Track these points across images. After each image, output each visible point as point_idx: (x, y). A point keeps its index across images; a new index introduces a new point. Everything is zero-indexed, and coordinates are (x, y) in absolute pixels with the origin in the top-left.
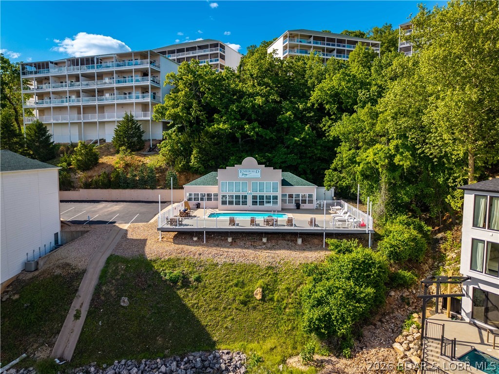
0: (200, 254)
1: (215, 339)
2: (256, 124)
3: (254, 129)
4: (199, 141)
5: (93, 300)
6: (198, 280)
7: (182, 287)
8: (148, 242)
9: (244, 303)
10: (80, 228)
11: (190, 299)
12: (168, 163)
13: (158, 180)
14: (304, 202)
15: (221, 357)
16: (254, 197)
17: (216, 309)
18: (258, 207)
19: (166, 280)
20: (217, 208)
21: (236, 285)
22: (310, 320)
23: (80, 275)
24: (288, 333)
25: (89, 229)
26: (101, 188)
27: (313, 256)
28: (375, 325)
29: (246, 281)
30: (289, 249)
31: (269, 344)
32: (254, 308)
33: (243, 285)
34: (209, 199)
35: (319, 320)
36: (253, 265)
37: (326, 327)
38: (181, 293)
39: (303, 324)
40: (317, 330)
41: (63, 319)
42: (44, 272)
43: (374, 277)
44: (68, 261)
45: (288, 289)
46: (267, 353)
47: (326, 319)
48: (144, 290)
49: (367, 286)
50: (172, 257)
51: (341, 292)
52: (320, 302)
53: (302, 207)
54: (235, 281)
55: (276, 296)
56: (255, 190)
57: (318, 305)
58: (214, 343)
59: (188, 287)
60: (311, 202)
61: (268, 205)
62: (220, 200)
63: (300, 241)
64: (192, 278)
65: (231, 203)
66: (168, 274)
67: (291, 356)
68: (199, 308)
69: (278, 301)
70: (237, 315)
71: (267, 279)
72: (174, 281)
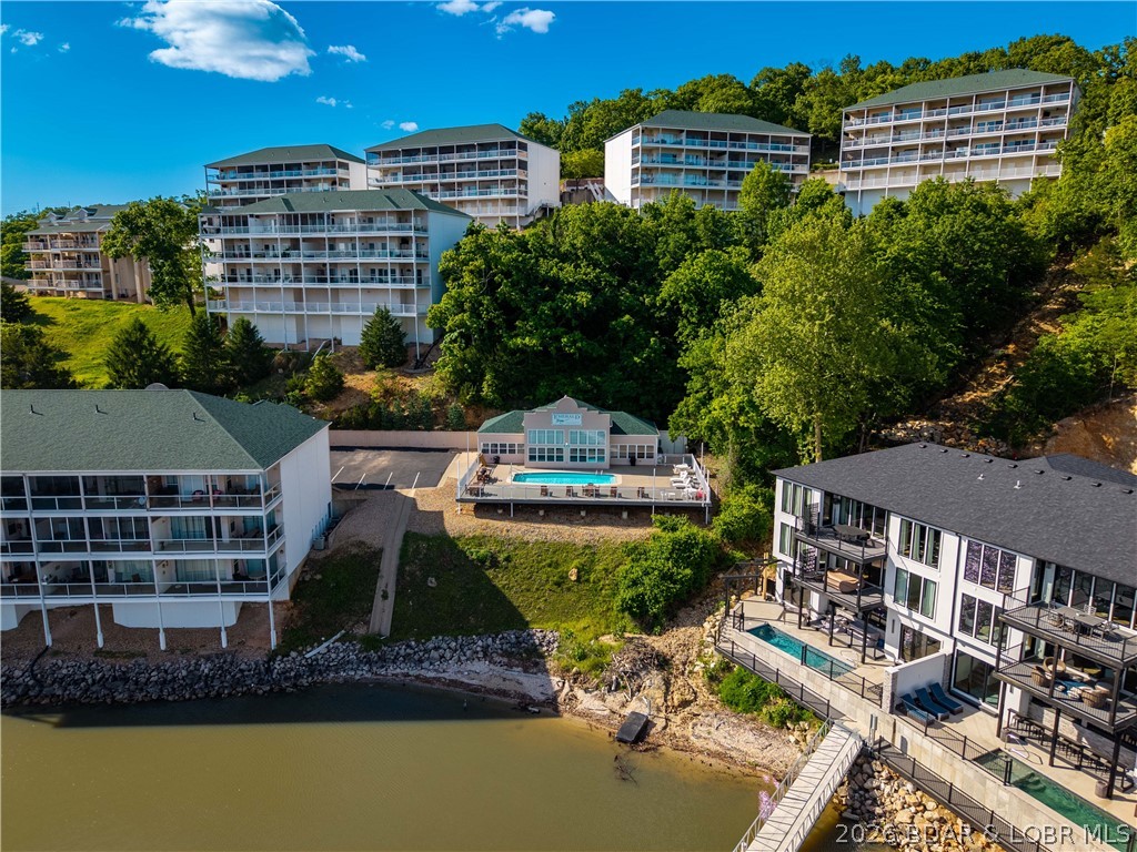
0: (508, 531)
1: (528, 619)
2: (578, 334)
3: (574, 342)
4: (495, 360)
5: (398, 580)
6: (508, 559)
7: (490, 568)
8: (446, 516)
9: (558, 584)
10: (354, 496)
11: (500, 580)
12: (448, 391)
13: (436, 417)
14: (641, 456)
15: (534, 635)
16: (574, 451)
17: (528, 590)
18: (578, 463)
19: (474, 560)
20: (523, 464)
21: (550, 565)
22: (623, 600)
23: (378, 554)
24: (603, 614)
25: (366, 497)
26: (355, 429)
27: (636, 534)
28: (694, 607)
29: (560, 561)
30: (612, 525)
31: (582, 624)
32: (569, 589)
33: (557, 565)
34: (512, 451)
35: (632, 600)
36: (569, 544)
37: (638, 607)
38: (490, 573)
39: (617, 603)
40: (629, 609)
41: (371, 599)
42: (338, 551)
43: (695, 559)
44: (361, 539)
45: (606, 570)
46: (580, 631)
47: (640, 600)
48: (450, 570)
49: (685, 568)
50: (477, 534)
51: (656, 573)
52: (635, 583)
53: (637, 463)
54: (548, 561)
55: (592, 577)
56: (573, 441)
57: (633, 585)
58: (527, 623)
59: (498, 567)
60: (650, 456)
61: (592, 462)
62: (527, 454)
63: (625, 515)
64: (501, 557)
65: (541, 458)
66: (474, 553)
67: (603, 634)
68: (510, 589)
69: (594, 582)
70: (550, 596)
71: (583, 559)
72: (482, 560)
